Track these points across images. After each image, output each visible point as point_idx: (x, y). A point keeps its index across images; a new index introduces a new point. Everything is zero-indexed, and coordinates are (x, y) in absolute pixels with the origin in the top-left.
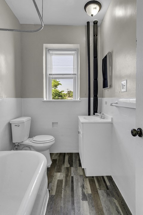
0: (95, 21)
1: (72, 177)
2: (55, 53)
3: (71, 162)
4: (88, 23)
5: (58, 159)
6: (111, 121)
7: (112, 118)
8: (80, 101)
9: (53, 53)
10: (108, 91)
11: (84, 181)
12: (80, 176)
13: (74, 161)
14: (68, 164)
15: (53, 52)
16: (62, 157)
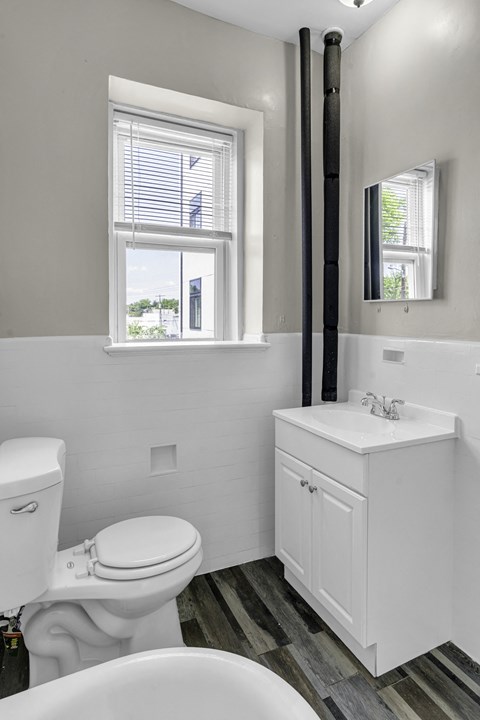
0: (332, 33)
1: (325, 700)
2: (141, 133)
3: (264, 617)
4: (304, 33)
5: (199, 619)
6: (453, 431)
7: (457, 419)
8: (267, 348)
9: (136, 132)
10: (407, 311)
11: (387, 707)
12: (352, 680)
13: (271, 608)
14: (261, 631)
15: (134, 128)
16: (209, 602)
